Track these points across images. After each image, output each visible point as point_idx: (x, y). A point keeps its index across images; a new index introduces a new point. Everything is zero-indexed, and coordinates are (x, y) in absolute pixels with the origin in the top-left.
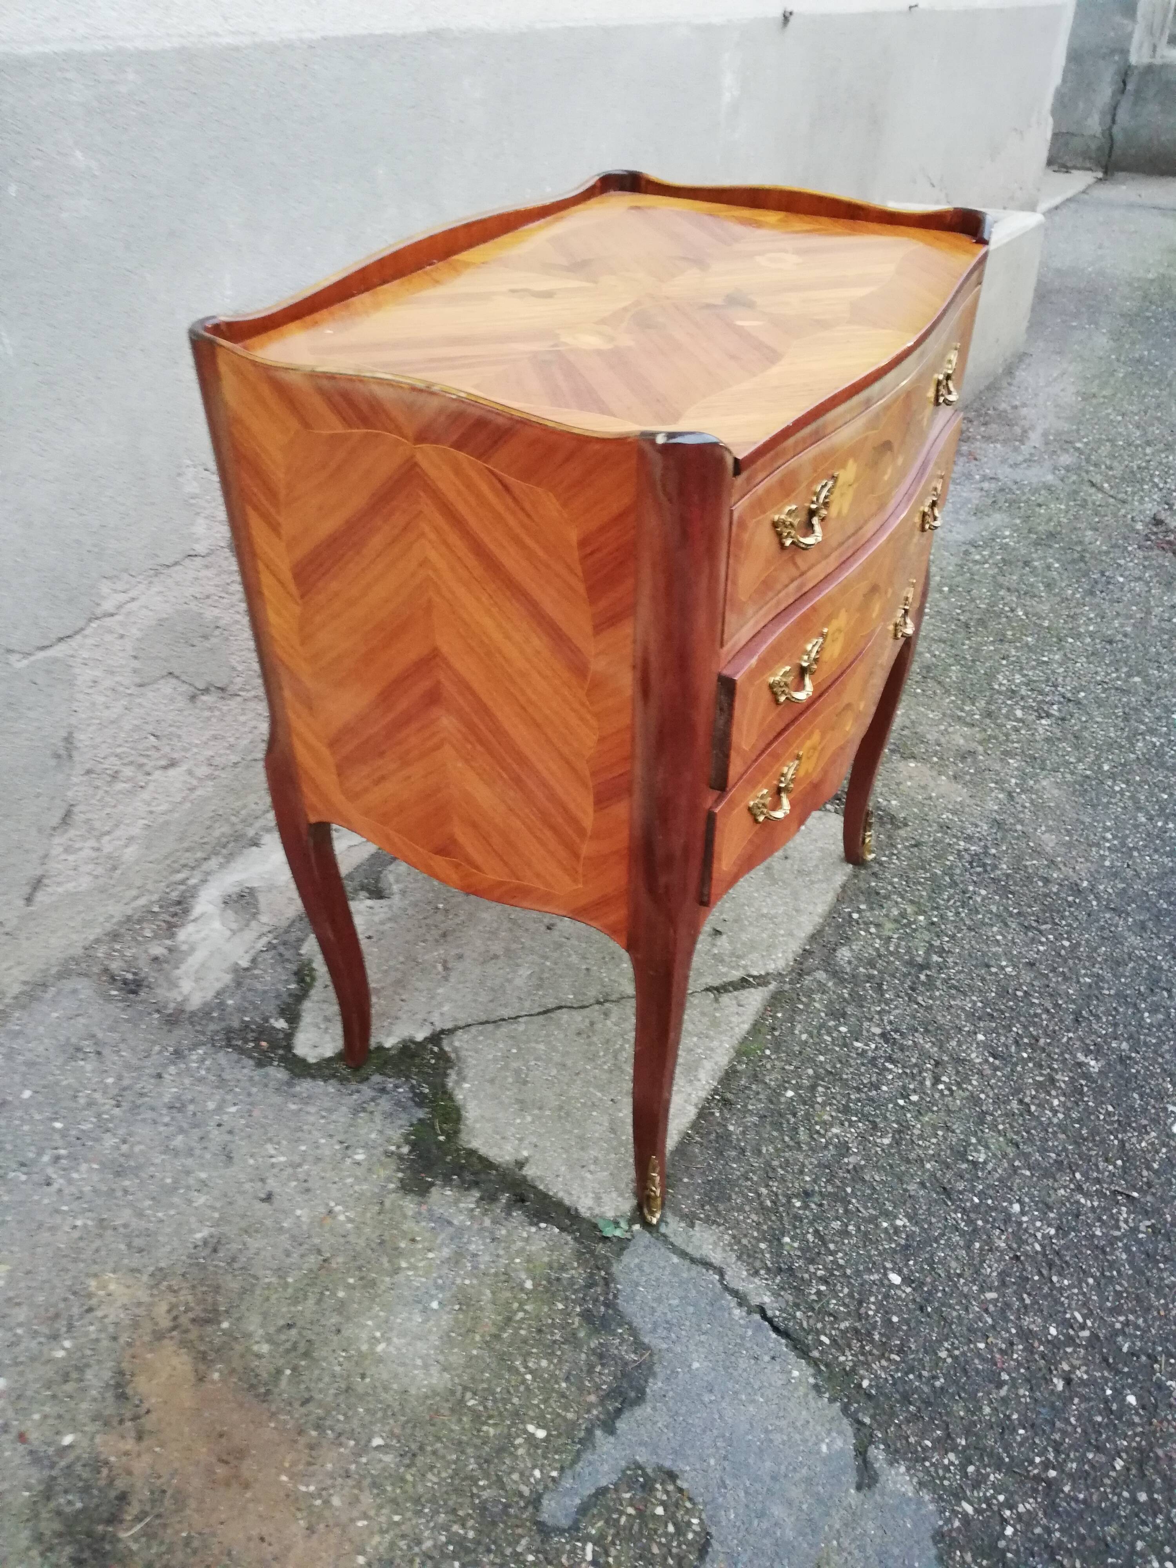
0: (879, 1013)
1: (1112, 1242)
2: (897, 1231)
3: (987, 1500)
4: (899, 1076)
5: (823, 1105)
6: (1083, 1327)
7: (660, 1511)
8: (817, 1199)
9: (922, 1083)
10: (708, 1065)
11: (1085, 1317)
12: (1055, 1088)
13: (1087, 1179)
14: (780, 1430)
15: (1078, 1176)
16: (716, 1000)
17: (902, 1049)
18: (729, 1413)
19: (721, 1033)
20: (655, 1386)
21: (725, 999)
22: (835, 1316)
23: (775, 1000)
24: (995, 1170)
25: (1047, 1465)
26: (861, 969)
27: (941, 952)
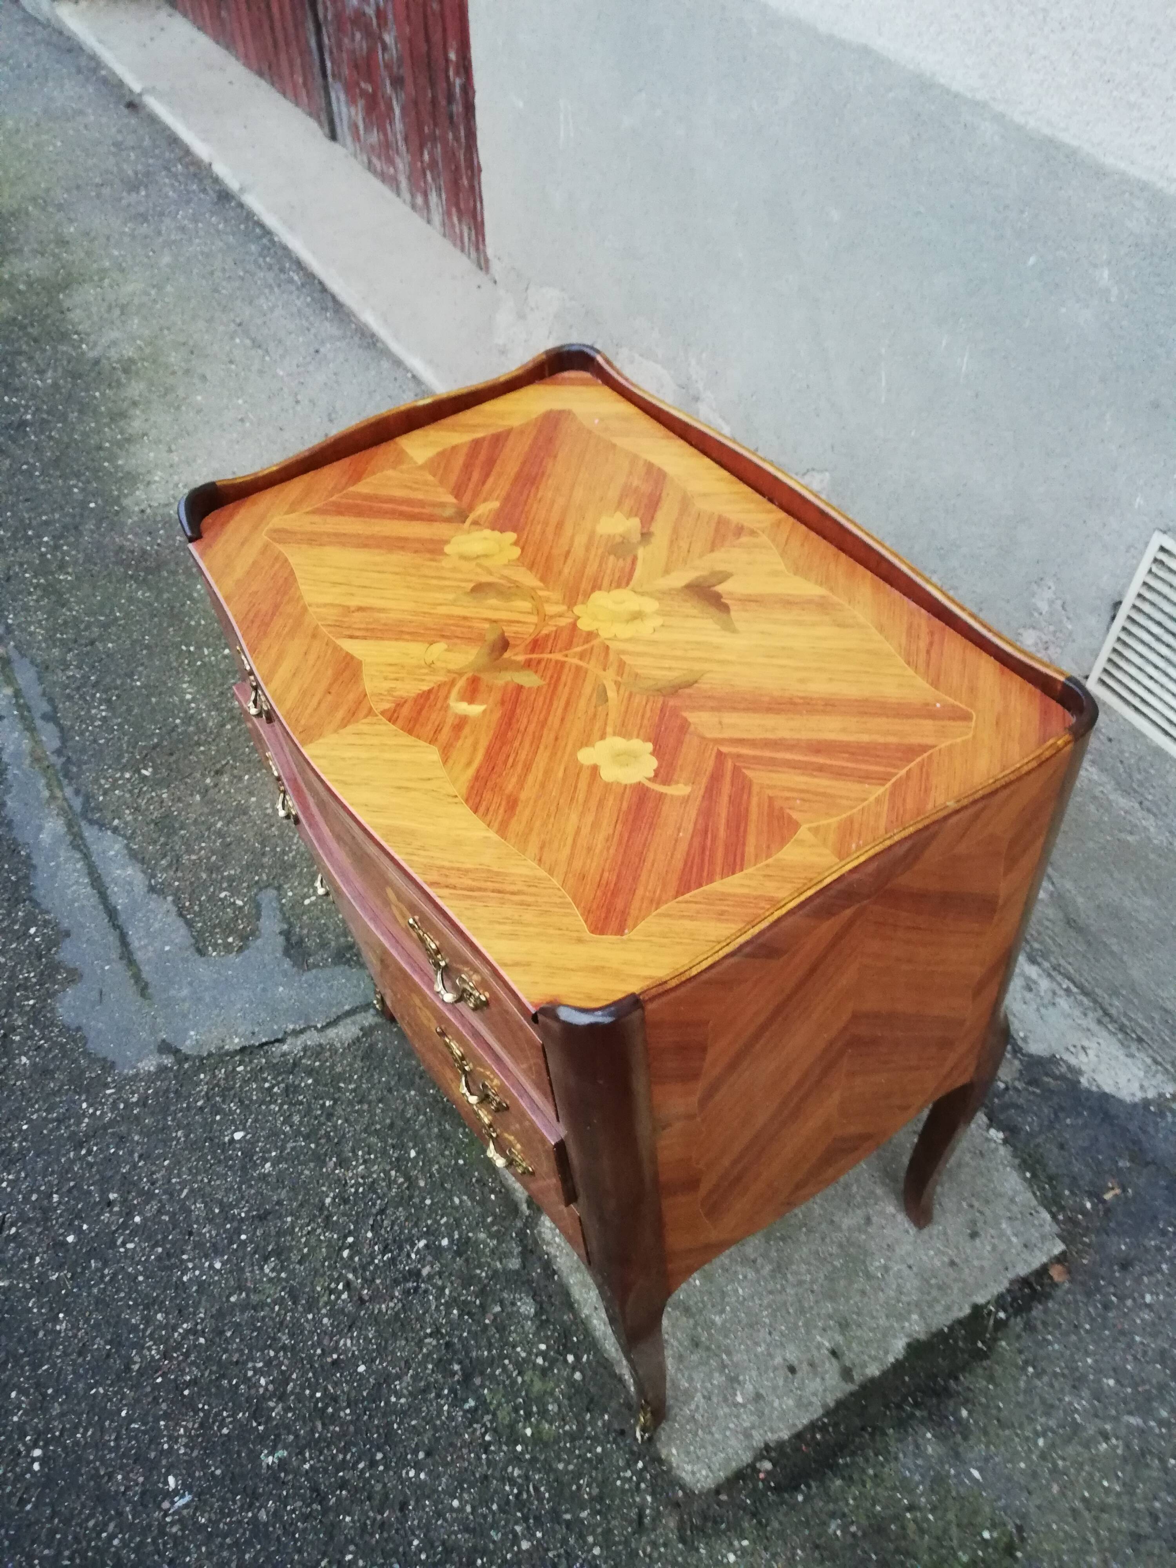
0: (443, 1288)
1: (148, 1320)
2: (265, 1160)
3: (103, 1104)
4: (373, 1257)
5: (387, 1173)
6: (124, 1244)
7: (230, 940)
8: (323, 1119)
9: (354, 1271)
11: (127, 1250)
12: (274, 1394)
13: (195, 1346)
14: (218, 1015)
15: (202, 1340)
17: (396, 1282)
18: (245, 993)
20: (287, 964)
22: (246, 1082)
23: (513, 1209)
24: (252, 1271)
25: (89, 1152)
26: (498, 1309)
27: (474, 1415)
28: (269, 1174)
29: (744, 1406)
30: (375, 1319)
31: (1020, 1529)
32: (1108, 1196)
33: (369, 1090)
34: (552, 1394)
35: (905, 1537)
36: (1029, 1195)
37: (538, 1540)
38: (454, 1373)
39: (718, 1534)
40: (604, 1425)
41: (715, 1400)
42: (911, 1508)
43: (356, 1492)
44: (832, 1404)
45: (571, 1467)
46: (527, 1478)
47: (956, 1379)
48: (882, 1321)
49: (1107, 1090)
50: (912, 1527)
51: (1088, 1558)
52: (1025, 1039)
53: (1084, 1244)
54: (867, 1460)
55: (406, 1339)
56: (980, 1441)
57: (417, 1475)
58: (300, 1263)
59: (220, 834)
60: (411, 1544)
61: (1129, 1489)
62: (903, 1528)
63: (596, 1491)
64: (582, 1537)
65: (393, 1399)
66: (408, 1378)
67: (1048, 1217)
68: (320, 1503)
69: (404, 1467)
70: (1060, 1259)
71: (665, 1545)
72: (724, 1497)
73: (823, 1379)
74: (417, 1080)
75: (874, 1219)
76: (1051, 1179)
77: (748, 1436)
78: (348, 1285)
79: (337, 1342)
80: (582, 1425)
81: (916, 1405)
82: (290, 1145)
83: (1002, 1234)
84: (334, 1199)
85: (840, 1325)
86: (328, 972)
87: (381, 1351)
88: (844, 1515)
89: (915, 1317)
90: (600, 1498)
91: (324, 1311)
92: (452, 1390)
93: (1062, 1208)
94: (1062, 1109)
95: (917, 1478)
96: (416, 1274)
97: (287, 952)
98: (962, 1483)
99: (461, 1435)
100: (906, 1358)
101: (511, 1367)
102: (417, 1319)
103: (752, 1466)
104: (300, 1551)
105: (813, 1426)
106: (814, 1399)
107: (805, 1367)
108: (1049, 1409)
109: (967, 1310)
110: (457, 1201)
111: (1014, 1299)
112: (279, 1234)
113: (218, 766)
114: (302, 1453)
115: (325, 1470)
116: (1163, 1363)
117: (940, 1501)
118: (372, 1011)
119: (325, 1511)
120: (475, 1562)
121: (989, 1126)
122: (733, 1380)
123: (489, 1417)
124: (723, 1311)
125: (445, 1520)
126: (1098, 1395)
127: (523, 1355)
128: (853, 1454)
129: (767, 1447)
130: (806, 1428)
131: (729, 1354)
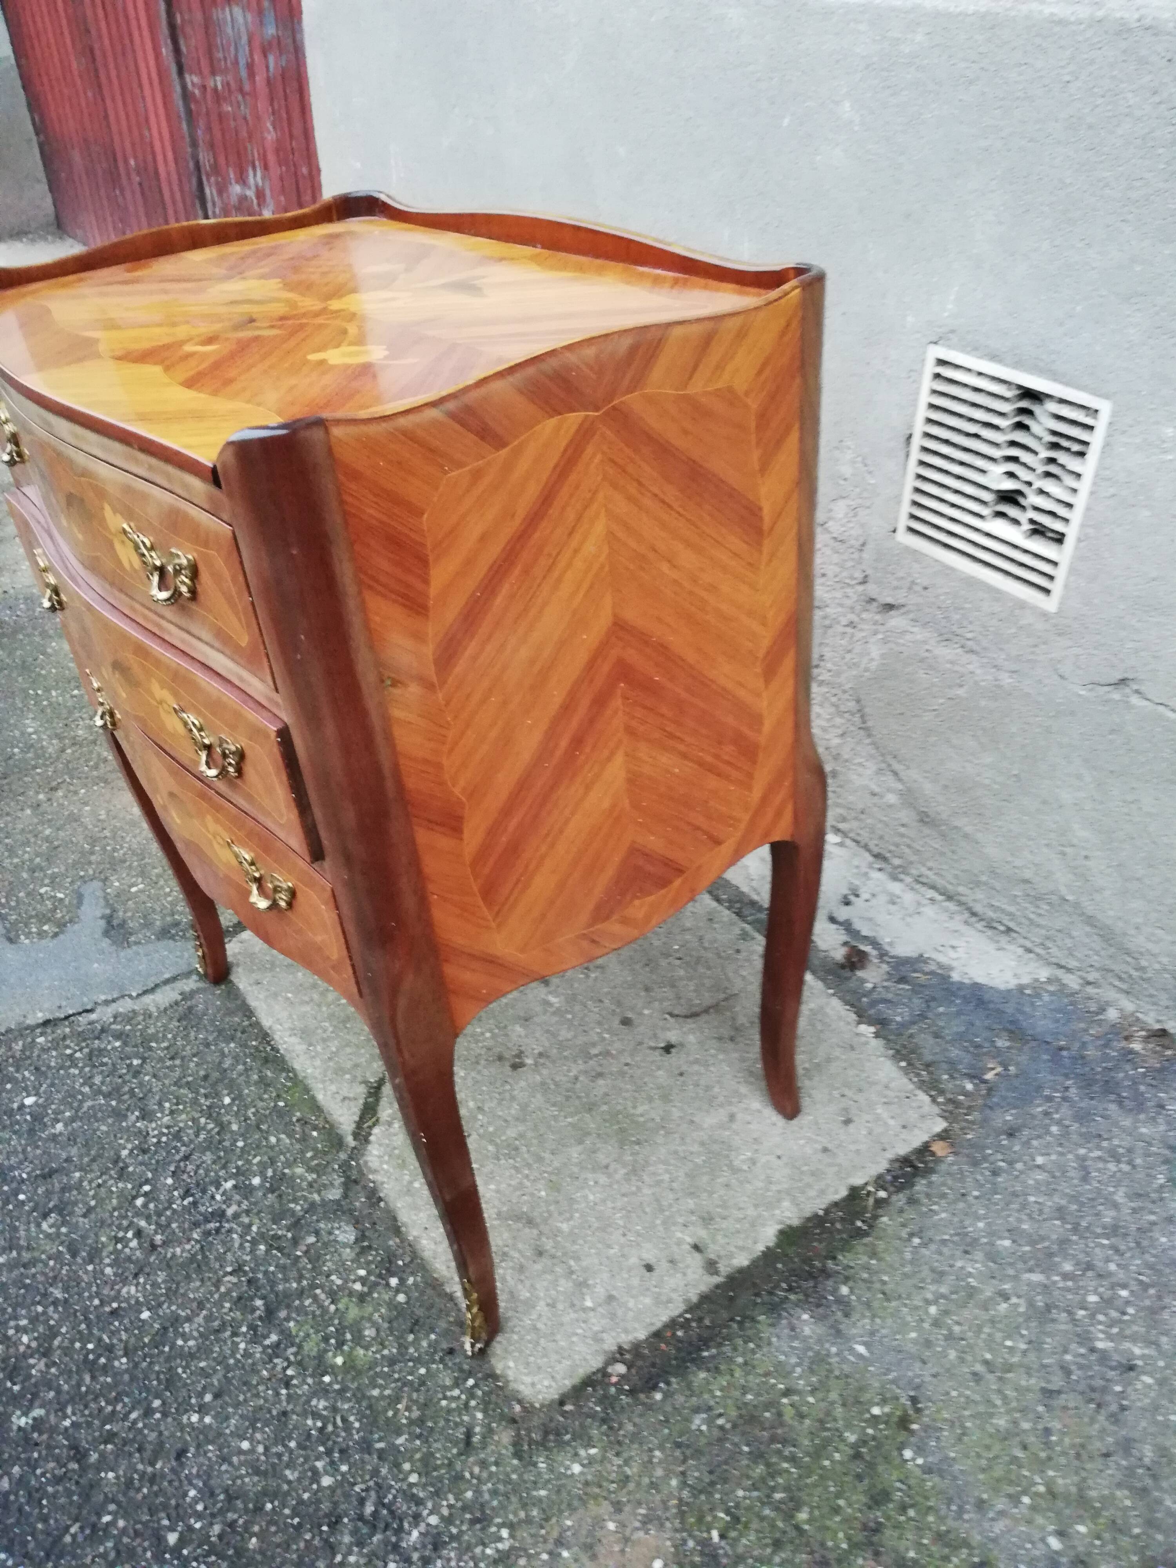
0: (250, 1225)
2: (57, 1121)
4: (170, 1202)
5: (196, 1121)
7: (46, 928)
8: (128, 1077)
9: (148, 1218)
10: (300, 1048)
12: (37, 1350)
14: (23, 994)
16: (365, 1082)
17: (196, 1225)
18: (56, 972)
19: (326, 1071)
21: (361, 1091)
22: (45, 1051)
23: (337, 1142)
24: (28, 1230)
26: (311, 1239)
27: (276, 1350)
28: (61, 1134)
29: (593, 1309)
30: (168, 1264)
31: (914, 1400)
32: (989, 1076)
33: (184, 1046)
34: (370, 1319)
35: (782, 1424)
36: (905, 1080)
37: (343, 1475)
38: (254, 1310)
39: (561, 1445)
40: (430, 1346)
41: (560, 1306)
42: (787, 1393)
43: (124, 1445)
44: (695, 1299)
45: (387, 1392)
46: (334, 1409)
47: (834, 1258)
48: (751, 1212)
49: (980, 980)
50: (789, 1413)
51: (994, 1421)
52: (891, 944)
53: (967, 1121)
54: (735, 1349)
55: (202, 1280)
56: (863, 1316)
57: (201, 1420)
58: (85, 1216)
59: (47, 839)
60: (185, 1494)
61: (1035, 1344)
62: (780, 1414)
63: (416, 1414)
64: (397, 1465)
65: (180, 1342)
66: (200, 1320)
67: (927, 1099)
68: (78, 1461)
69: (186, 1411)
70: (943, 1136)
71: (496, 1464)
72: (569, 1407)
73: (684, 1274)
74: (239, 1034)
75: (739, 1116)
76: (928, 1065)
77: (597, 1339)
78: (139, 1234)
79: (119, 1291)
80: (403, 1347)
81: (790, 1289)
82: (90, 1103)
83: (878, 1118)
84: (131, 1151)
85: (703, 1219)
86: (151, 947)
87: (171, 1294)
88: (710, 1409)
89: (786, 1204)
90: (421, 1422)
91: (107, 1261)
92: (252, 1327)
93: (942, 1092)
94: (934, 999)
95: (794, 1360)
96: (220, 1215)
97: (106, 933)
98: (844, 1360)
99: (258, 1372)
100: (778, 1245)
101: (323, 1296)
102: (216, 1259)
103: (603, 1372)
104: (45, 1519)
105: (673, 1324)
106: (674, 1296)
107: (665, 1265)
108: (939, 1276)
109: (843, 1193)
110: (273, 1140)
111: (896, 1178)
112: (63, 1190)
113: (54, 784)
114: (62, 1409)
115: (89, 1425)
116: (1062, 1218)
117: (820, 1381)
118: (195, 977)
119: (84, 1469)
120: (264, 1505)
121: (859, 1023)
122: (582, 1285)
123: (293, 1350)
124: (571, 1218)
125: (231, 1464)
126: (992, 1256)
127: (339, 1282)
128: (720, 1345)
129: (621, 1350)
130: (666, 1326)
131: (577, 1259)
